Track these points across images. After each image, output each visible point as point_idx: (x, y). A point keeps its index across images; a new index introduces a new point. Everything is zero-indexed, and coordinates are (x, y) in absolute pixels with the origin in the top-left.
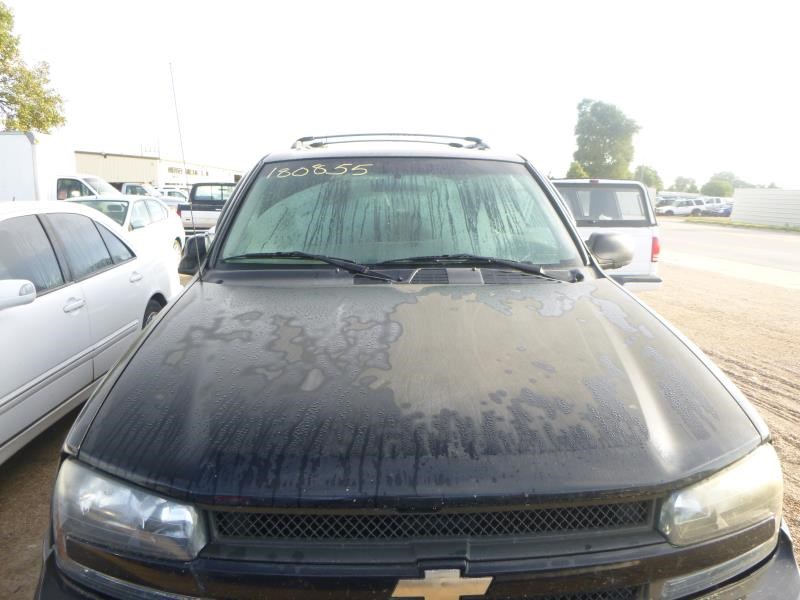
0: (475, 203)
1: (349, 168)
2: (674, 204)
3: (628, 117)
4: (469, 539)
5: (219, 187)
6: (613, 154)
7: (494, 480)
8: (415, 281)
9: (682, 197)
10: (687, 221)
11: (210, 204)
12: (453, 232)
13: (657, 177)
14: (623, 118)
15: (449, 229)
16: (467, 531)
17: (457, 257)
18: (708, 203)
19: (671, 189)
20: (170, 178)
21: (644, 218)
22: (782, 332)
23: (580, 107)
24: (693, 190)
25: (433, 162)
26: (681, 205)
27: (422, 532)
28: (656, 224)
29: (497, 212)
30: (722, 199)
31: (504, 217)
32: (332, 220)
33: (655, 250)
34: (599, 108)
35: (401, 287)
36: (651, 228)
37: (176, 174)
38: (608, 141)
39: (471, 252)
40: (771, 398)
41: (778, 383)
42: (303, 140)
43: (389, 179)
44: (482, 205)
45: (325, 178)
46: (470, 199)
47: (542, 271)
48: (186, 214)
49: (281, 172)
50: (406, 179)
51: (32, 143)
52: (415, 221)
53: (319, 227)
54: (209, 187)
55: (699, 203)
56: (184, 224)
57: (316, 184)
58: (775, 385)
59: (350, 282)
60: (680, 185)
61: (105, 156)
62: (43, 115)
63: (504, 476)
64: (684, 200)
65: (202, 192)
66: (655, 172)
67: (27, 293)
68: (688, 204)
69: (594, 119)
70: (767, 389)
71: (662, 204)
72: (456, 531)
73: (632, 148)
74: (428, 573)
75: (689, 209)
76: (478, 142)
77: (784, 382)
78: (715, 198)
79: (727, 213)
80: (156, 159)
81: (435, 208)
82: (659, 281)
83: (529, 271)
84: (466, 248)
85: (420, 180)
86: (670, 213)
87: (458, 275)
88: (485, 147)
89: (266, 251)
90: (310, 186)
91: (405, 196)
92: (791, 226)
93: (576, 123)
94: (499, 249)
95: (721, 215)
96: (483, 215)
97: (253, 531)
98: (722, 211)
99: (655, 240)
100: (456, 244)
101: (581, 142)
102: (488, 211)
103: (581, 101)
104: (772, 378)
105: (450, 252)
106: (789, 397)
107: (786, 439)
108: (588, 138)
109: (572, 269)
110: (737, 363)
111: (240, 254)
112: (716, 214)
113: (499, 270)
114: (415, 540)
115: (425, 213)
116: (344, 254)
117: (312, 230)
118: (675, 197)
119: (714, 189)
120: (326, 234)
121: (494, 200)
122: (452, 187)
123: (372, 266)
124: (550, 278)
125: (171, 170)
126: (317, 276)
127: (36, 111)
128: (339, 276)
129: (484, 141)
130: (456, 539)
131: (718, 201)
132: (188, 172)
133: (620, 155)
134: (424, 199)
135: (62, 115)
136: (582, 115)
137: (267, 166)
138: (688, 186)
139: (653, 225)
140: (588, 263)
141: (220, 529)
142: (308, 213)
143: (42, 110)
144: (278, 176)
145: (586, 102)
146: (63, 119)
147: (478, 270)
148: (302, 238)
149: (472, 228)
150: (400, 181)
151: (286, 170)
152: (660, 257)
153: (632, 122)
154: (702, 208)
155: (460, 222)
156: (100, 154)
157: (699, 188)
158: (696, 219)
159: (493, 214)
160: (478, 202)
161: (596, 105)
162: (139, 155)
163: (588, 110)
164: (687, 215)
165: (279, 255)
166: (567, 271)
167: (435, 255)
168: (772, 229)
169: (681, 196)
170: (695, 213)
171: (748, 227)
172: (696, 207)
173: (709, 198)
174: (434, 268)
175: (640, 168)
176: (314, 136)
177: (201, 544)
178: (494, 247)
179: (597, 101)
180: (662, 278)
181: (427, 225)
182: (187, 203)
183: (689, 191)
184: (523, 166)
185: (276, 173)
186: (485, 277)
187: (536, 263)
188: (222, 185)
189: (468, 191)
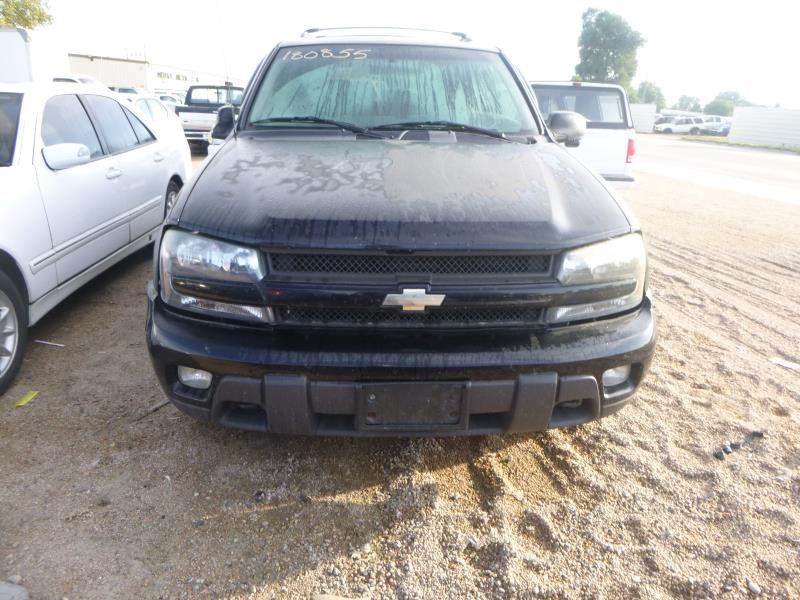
0: (454, 83)
1: (351, 53)
2: (674, 122)
3: (634, 29)
4: (432, 275)
5: (216, 90)
6: (616, 69)
7: (448, 235)
8: (404, 138)
9: (682, 116)
10: (684, 139)
11: (205, 107)
12: (436, 108)
13: (660, 95)
14: (628, 30)
15: (432, 103)
16: (431, 270)
17: (438, 124)
18: (707, 121)
19: (674, 108)
20: (159, 84)
21: (621, 121)
22: (740, 229)
23: (585, 16)
24: (696, 109)
25: (423, 49)
26: (680, 123)
27: (403, 270)
28: (632, 127)
29: (472, 90)
30: (723, 118)
31: (477, 96)
32: (338, 94)
33: (630, 151)
34: (604, 19)
35: (393, 142)
36: (628, 131)
37: (165, 80)
38: (611, 54)
39: (448, 120)
40: (711, 274)
41: (722, 265)
42: (310, 31)
43: (385, 63)
44: (460, 86)
45: (331, 61)
46: (451, 83)
47: (503, 136)
48: (184, 115)
49: (295, 55)
50: (399, 63)
51: (26, 40)
52: (405, 96)
53: (328, 99)
54: (205, 90)
55: (699, 121)
56: (184, 126)
57: (324, 65)
58: (718, 266)
59: (354, 138)
60: (684, 104)
61: (92, 59)
62: (28, 13)
63: (454, 233)
64: (684, 118)
65: (197, 95)
66: (658, 89)
67: (84, 154)
68: (688, 122)
69: (598, 30)
70: (710, 269)
71: (661, 121)
72: (424, 270)
73: (635, 62)
74: (405, 291)
75: (687, 128)
76: (464, 37)
77: (727, 264)
78: (714, 117)
79: (725, 133)
80: (144, 62)
81: (422, 87)
82: (631, 180)
83: (494, 136)
84: (444, 116)
85: (410, 64)
86: (668, 131)
87: (436, 136)
88: (469, 40)
89: (285, 116)
90: (319, 66)
91: (397, 77)
92: (786, 146)
93: (580, 34)
94: (471, 119)
95: (720, 134)
96: (460, 94)
97: (295, 267)
98: (721, 130)
99: (631, 142)
100: (437, 115)
101: (585, 55)
102: (465, 90)
103: (586, 11)
104: (718, 261)
105: (432, 120)
106: (727, 274)
107: (712, 301)
108: (591, 51)
109: (529, 136)
110: (690, 250)
111: (264, 118)
112: (715, 134)
113: (469, 133)
114: (397, 274)
115: (413, 90)
116: (348, 120)
117: (322, 100)
118: (676, 115)
119: (718, 109)
120: (333, 103)
121: (470, 81)
122: (436, 70)
123: (370, 129)
124: (509, 141)
125: (160, 75)
126: (327, 134)
127: (21, 9)
128: (344, 135)
129: (468, 36)
130: (424, 274)
131: (718, 120)
132: (178, 77)
133: (623, 70)
134: (412, 79)
135: (48, 12)
136: (587, 25)
137: (282, 50)
138: (692, 105)
139: (630, 128)
140: (543, 132)
141: (275, 267)
142: (318, 88)
143: (27, 7)
144: (292, 58)
145: (591, 11)
146: (49, 18)
147: (454, 133)
148: (314, 108)
149: (451, 103)
150: (393, 65)
151: (299, 53)
152: (633, 158)
153: (637, 34)
154: (701, 126)
155: (442, 99)
156: (87, 57)
157: (702, 107)
158: (693, 137)
159: (469, 92)
160: (457, 83)
161: (601, 15)
162: (125, 58)
163: (593, 20)
164: (686, 133)
165: (296, 119)
166: (525, 137)
167: (421, 121)
168: (767, 148)
169: (680, 115)
170: (694, 131)
171: (744, 146)
172: (695, 125)
173: (709, 116)
174: (418, 131)
175: (643, 84)
176: (319, 28)
177: (261, 277)
178: (467, 119)
179: (603, 11)
180: (635, 178)
181: (414, 100)
182: (183, 105)
183: (692, 110)
184: (497, 56)
185: (291, 55)
186: (458, 138)
187: (499, 131)
188: (217, 88)
189: (449, 75)
